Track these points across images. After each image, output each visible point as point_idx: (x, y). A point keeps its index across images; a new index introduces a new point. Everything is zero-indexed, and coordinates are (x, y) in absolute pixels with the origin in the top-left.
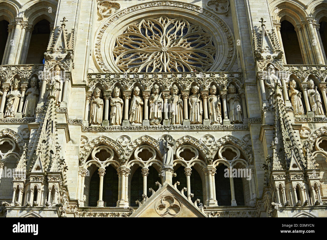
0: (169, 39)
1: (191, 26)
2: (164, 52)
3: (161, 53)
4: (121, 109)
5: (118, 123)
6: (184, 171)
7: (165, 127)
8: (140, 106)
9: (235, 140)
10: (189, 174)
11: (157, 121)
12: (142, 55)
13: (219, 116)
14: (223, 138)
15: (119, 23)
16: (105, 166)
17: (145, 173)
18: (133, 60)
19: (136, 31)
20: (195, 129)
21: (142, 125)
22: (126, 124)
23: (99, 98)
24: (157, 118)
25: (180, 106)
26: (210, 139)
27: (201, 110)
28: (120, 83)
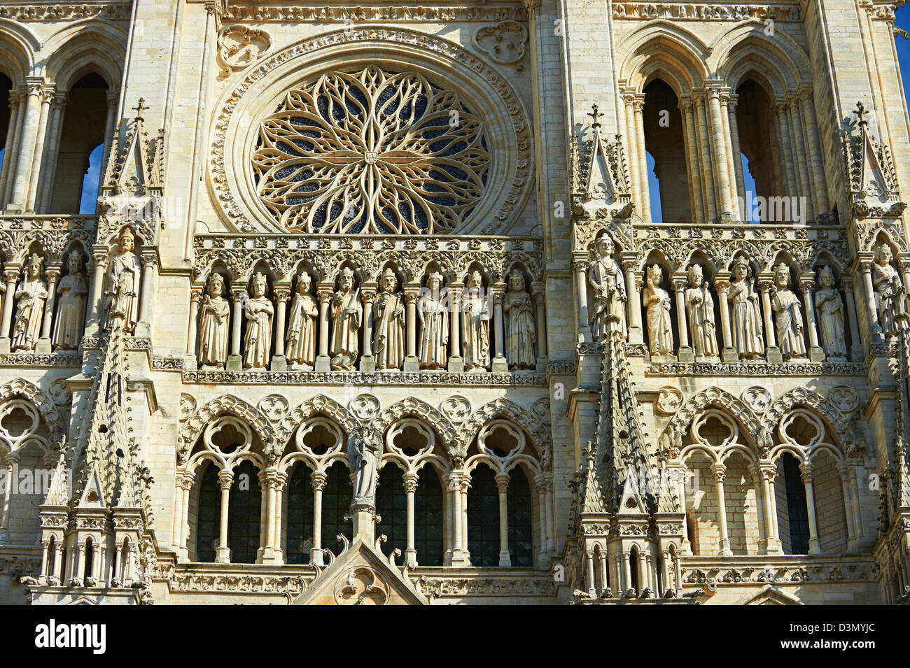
0: (382, 129)
1: (434, 93)
2: (369, 165)
3: (363, 166)
4: (267, 328)
5: (261, 364)
6: (403, 481)
7: (363, 376)
8: (310, 321)
9: (516, 411)
10: (412, 489)
11: (348, 359)
12: (318, 173)
13: (484, 350)
14: (489, 405)
15: (266, 85)
16: (233, 465)
17: (317, 485)
18: (298, 184)
19: (306, 105)
20: (429, 383)
21: (314, 370)
22: (280, 368)
23: (219, 298)
24: (346, 353)
25: (400, 322)
26: (462, 407)
27: (446, 334)
28: (268, 261)
